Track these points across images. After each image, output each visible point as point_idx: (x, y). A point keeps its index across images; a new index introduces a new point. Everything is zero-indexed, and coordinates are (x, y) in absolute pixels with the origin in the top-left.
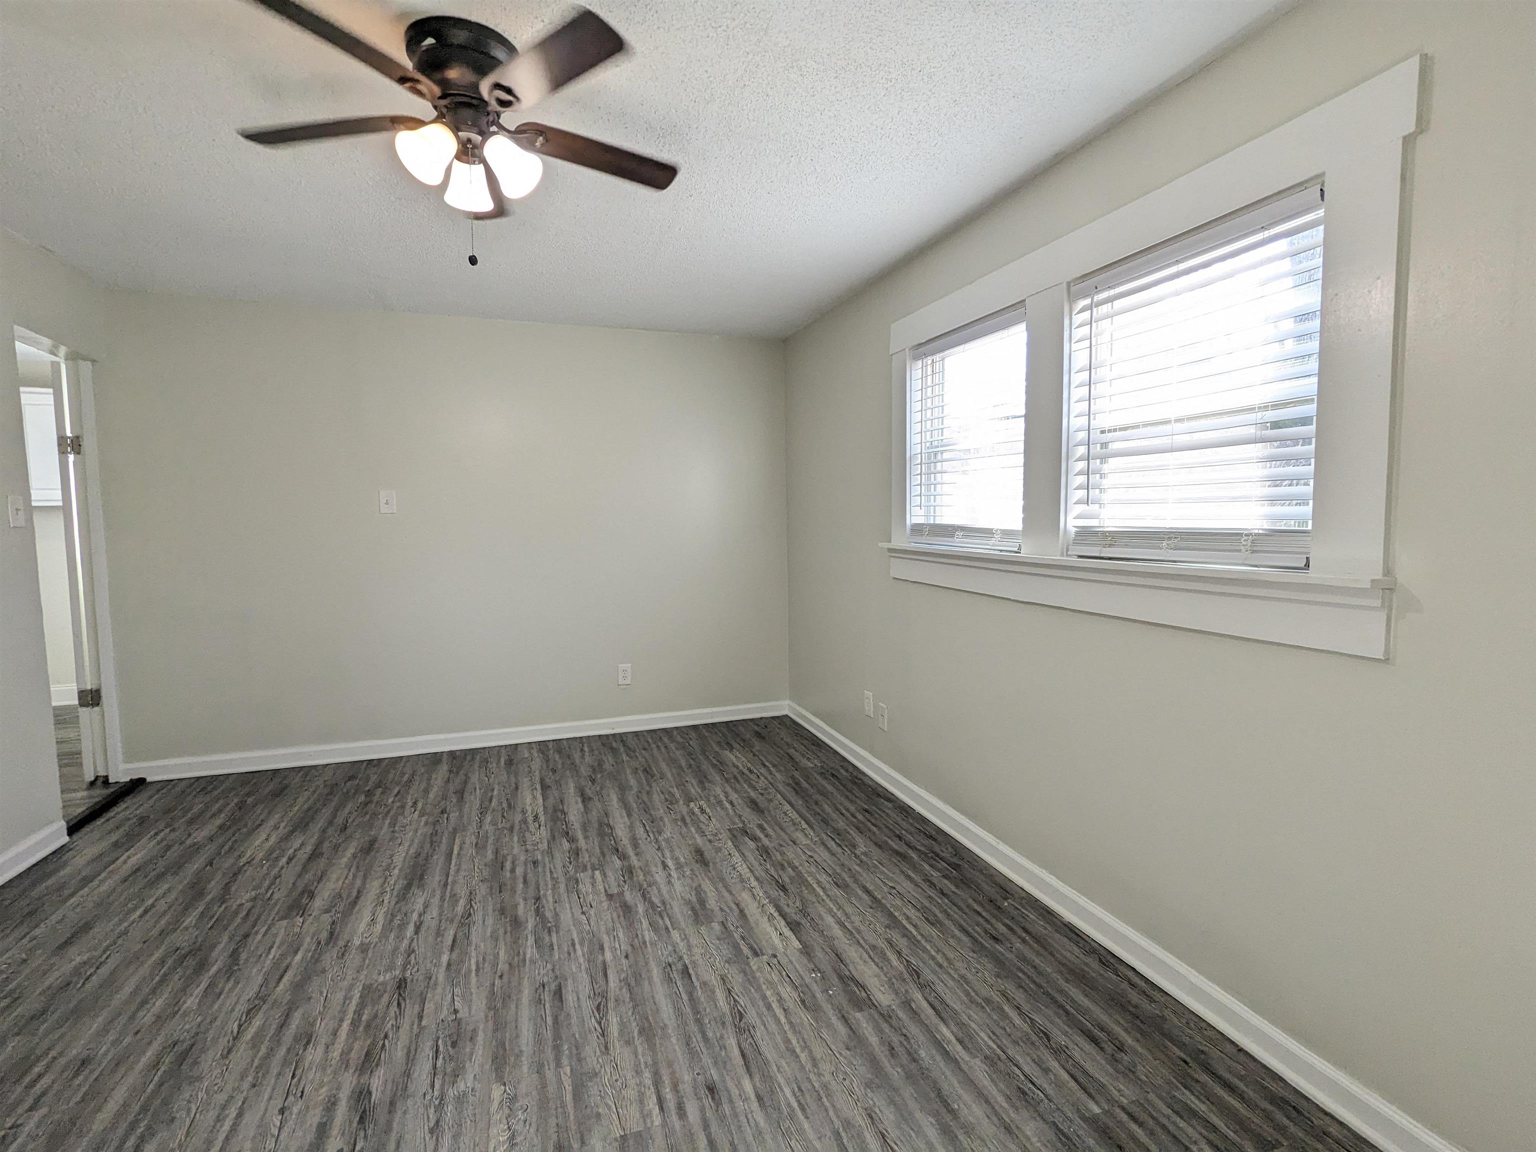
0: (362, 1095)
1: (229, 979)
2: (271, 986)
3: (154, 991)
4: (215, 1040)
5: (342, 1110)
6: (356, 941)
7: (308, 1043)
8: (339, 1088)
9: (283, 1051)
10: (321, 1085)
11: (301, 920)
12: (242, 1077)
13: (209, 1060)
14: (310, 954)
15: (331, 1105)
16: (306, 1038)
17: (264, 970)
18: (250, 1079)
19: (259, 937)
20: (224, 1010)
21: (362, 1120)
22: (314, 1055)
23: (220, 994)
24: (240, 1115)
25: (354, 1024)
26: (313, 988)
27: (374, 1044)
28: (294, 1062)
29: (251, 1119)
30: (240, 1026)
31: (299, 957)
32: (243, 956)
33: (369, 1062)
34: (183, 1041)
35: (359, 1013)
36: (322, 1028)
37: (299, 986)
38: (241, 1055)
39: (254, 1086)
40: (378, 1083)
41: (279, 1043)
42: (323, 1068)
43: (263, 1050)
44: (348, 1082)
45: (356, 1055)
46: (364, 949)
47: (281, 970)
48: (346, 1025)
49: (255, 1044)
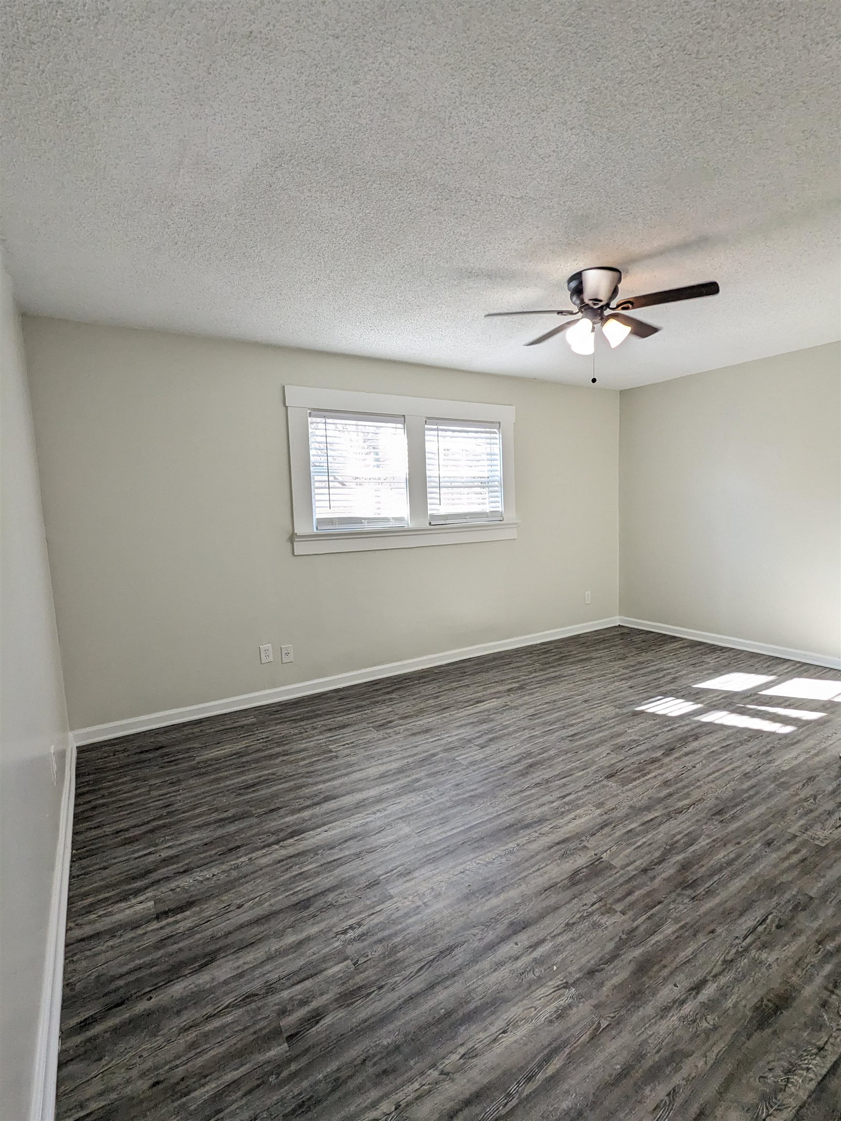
0: (666, 755)
1: (677, 842)
2: (660, 819)
3: (721, 869)
4: (702, 810)
5: (677, 755)
6: (599, 811)
7: (667, 781)
8: (671, 761)
9: (679, 785)
10: (676, 765)
11: (604, 856)
12: (700, 786)
13: (710, 803)
14: (626, 822)
15: (677, 758)
16: (666, 783)
17: (654, 833)
18: (698, 784)
19: (638, 863)
20: (689, 824)
21: (673, 749)
22: (670, 776)
23: (686, 835)
24: (709, 775)
25: (645, 775)
26: (644, 802)
27: (646, 764)
28: (678, 778)
29: (707, 771)
30: (688, 808)
31: (633, 826)
32: (657, 854)
33: (654, 761)
34: (717, 820)
35: (639, 778)
36: (657, 782)
37: (648, 808)
38: (696, 795)
39: (698, 780)
40: (659, 754)
41: (678, 789)
42: (670, 770)
43: (686, 790)
44: (666, 760)
45: (657, 765)
46: (600, 805)
47: (647, 825)
48: (649, 776)
49: (688, 795)
